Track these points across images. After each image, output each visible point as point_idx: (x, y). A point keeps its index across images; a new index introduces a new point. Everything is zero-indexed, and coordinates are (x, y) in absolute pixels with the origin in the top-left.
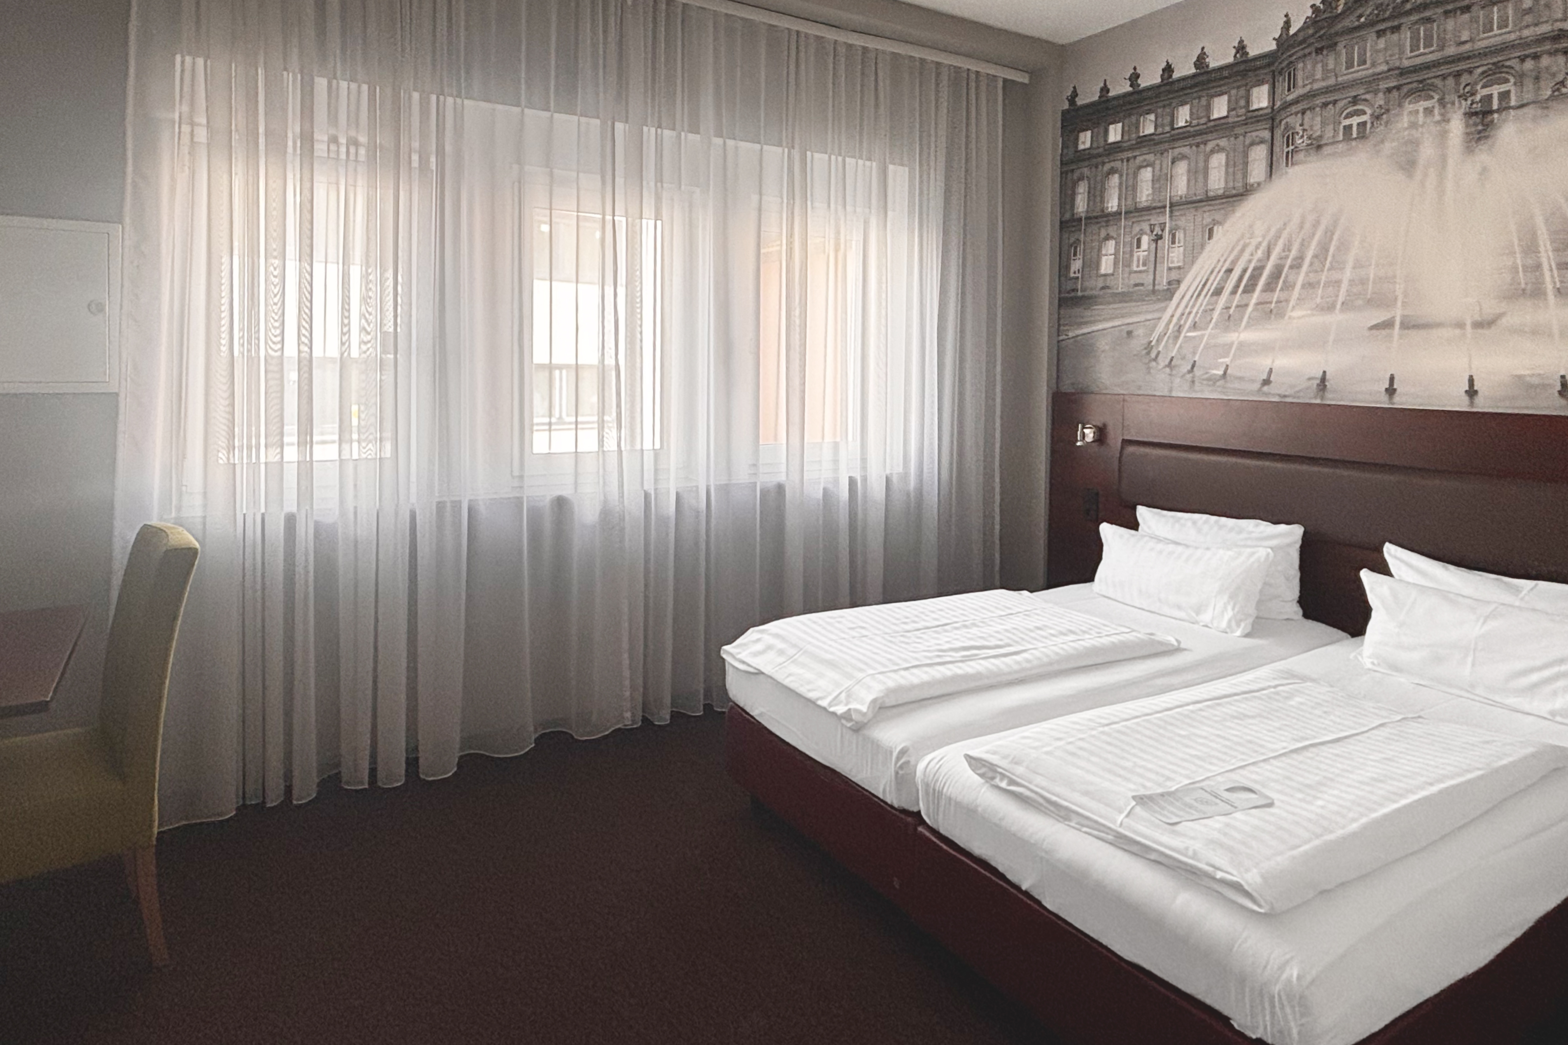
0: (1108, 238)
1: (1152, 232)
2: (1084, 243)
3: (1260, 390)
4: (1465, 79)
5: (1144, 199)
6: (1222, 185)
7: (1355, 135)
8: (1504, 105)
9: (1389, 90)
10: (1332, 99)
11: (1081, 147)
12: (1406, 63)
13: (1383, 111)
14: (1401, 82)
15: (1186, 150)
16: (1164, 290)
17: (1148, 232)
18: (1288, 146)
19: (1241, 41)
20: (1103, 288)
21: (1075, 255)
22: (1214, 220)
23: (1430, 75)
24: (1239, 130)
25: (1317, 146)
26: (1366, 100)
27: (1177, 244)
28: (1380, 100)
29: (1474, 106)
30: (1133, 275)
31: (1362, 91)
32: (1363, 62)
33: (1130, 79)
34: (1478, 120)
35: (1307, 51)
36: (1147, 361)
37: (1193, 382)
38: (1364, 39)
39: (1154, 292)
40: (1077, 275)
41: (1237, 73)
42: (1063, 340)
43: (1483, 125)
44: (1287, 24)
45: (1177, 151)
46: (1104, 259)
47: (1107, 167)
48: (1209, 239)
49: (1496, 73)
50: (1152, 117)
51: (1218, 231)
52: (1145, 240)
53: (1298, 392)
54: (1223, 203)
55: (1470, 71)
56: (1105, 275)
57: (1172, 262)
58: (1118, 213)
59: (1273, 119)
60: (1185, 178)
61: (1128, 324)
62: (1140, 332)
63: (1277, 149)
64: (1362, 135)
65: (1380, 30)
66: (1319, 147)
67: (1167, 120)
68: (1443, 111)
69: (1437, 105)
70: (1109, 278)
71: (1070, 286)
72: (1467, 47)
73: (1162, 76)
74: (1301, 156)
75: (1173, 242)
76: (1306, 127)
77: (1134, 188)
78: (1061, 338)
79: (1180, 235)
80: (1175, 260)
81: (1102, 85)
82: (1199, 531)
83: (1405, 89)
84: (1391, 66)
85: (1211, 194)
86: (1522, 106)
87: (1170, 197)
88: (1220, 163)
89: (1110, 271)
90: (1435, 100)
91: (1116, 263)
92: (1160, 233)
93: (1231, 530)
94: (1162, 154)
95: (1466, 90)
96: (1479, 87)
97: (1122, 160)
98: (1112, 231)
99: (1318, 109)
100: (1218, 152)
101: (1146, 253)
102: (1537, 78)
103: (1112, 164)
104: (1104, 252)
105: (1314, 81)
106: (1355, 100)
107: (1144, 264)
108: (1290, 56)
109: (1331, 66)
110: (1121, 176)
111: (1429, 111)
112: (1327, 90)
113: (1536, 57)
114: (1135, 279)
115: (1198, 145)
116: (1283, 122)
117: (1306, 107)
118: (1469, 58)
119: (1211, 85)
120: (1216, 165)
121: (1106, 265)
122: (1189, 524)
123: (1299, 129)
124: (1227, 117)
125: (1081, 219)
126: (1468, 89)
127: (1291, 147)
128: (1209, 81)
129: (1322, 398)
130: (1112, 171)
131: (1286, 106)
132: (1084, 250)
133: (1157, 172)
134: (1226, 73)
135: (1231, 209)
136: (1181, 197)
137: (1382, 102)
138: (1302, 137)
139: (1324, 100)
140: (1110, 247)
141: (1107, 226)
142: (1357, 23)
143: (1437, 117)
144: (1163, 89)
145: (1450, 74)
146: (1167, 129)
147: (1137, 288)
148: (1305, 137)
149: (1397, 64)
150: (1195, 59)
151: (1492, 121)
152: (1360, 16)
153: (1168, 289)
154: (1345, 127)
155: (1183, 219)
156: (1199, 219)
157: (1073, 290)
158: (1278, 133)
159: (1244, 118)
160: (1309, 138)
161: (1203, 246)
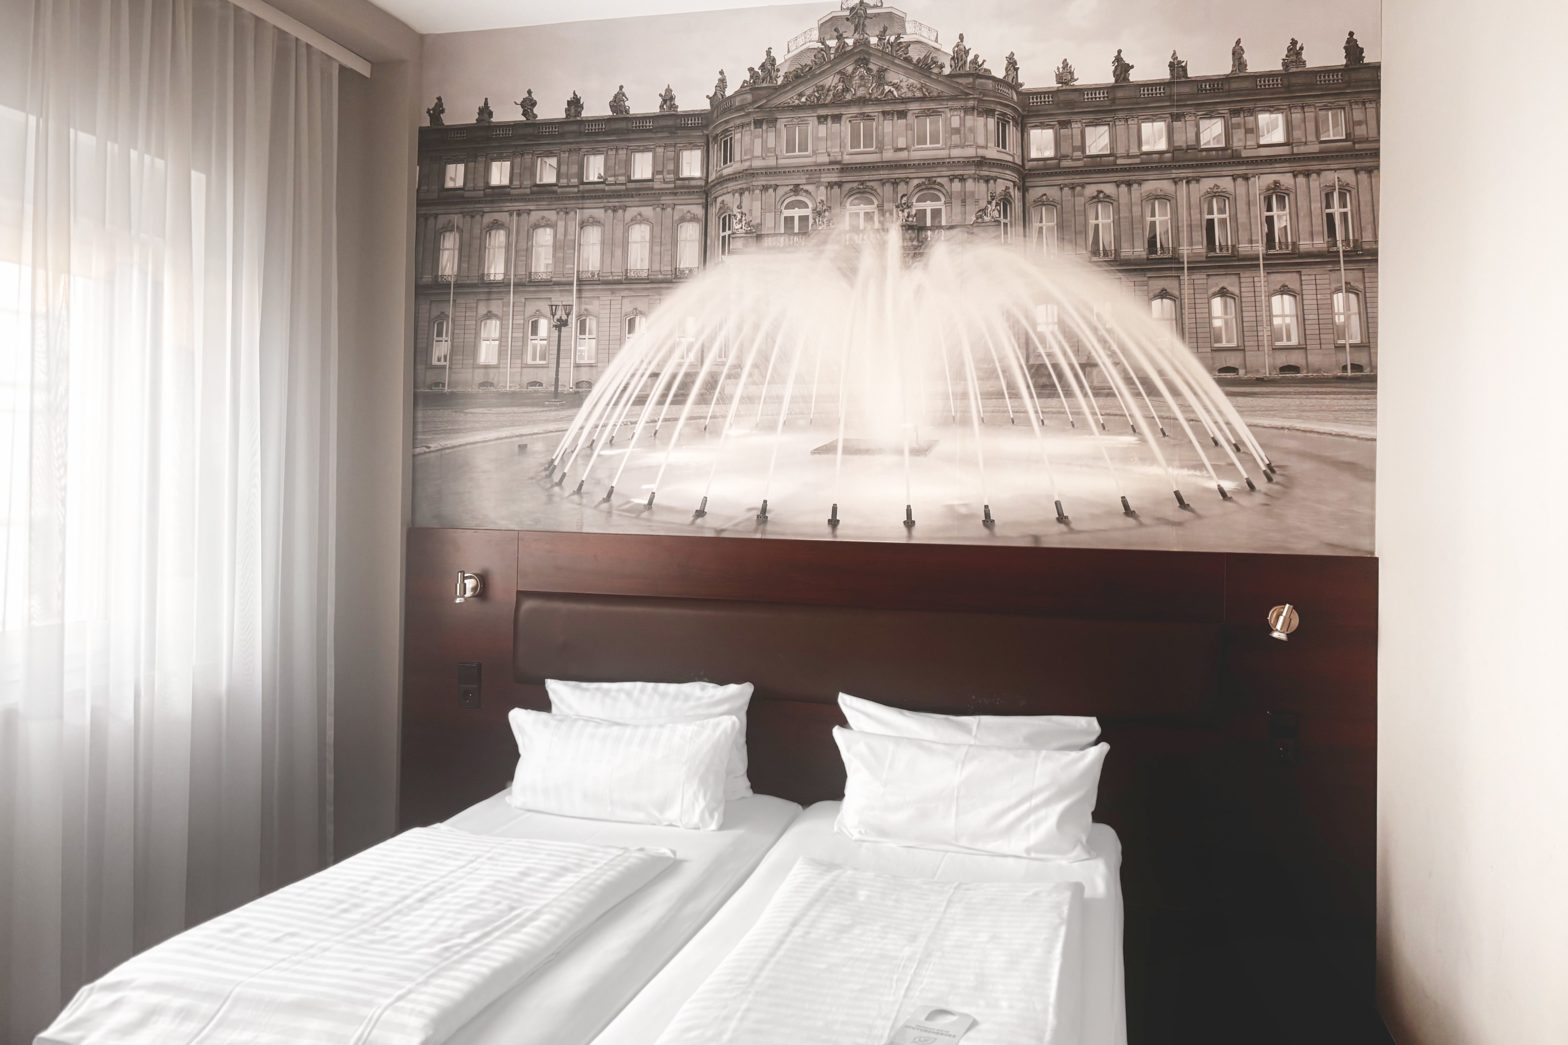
0: (489, 315)
1: (553, 315)
2: (453, 320)
3: (693, 523)
4: (902, 188)
5: (542, 269)
6: (646, 266)
7: (796, 230)
8: (936, 224)
9: (830, 185)
10: (773, 183)
11: (449, 184)
12: (847, 159)
13: (825, 207)
14: (844, 179)
15: (599, 213)
16: (570, 394)
17: (549, 314)
18: (724, 230)
19: (669, 90)
20: (483, 384)
21: (440, 334)
22: (636, 309)
23: (871, 178)
24: (667, 200)
25: (756, 234)
26: (807, 191)
27: (587, 336)
28: (821, 194)
29: (910, 219)
30: (525, 370)
31: (804, 181)
32: (803, 147)
33: (523, 105)
34: (914, 235)
35: (746, 120)
36: (549, 486)
37: (610, 513)
38: (803, 122)
39: (556, 394)
40: (442, 363)
41: (662, 129)
42: (420, 454)
43: (918, 241)
44: (722, 83)
45: (587, 213)
46: (484, 344)
47: (488, 219)
48: (629, 332)
49: (929, 188)
50: (553, 161)
51: (641, 324)
52: (544, 326)
53: (736, 525)
54: (647, 289)
55: (906, 181)
56: (486, 367)
57: (582, 357)
58: (504, 285)
59: (707, 194)
60: (597, 249)
61: (521, 435)
62: (538, 446)
63: (712, 231)
64: (804, 232)
65: (822, 116)
66: (759, 237)
67: (574, 169)
68: (882, 219)
69: (876, 211)
70: (492, 372)
71: (431, 377)
72: (903, 155)
73: (566, 110)
74: (737, 244)
75: (583, 331)
76: (744, 210)
77: (528, 251)
78: (418, 450)
79: (591, 323)
80: (586, 354)
81: (482, 104)
82: (637, 703)
83: (847, 187)
84: (832, 159)
85: (632, 275)
86: (951, 227)
87: (578, 272)
88: (643, 237)
89: (494, 362)
90: (875, 205)
91: (501, 353)
92: (564, 317)
93: (676, 698)
94: (567, 213)
95: (903, 202)
96: (914, 200)
97: (511, 213)
98: (496, 306)
99: (757, 192)
100: (640, 223)
101: (545, 342)
102: (964, 201)
103: (496, 216)
104: (483, 335)
105: (753, 158)
106: (796, 189)
107: (543, 357)
108: (726, 122)
109: (771, 143)
110: (508, 236)
111: (868, 216)
112: (768, 172)
113: (962, 179)
114: (530, 375)
115: (615, 210)
116: (719, 200)
117: (744, 186)
118: (905, 167)
119: (633, 136)
120: (639, 239)
121: (487, 352)
122: (623, 696)
123: (736, 211)
124: (651, 180)
125: (448, 285)
126: (904, 200)
127: (727, 233)
128: (628, 131)
129: (763, 532)
130: (496, 225)
131: (722, 180)
132: (453, 330)
133: (560, 236)
134: (649, 125)
135: (657, 297)
136: (593, 274)
137: (824, 198)
138: (741, 221)
139: (764, 183)
140: (492, 328)
141: (488, 300)
142: (797, 102)
143: (877, 225)
144: (567, 128)
145: (888, 180)
146: (574, 181)
147: (531, 388)
148: (744, 223)
149: (839, 158)
150: (611, 99)
151: (926, 238)
152: (801, 95)
153: (577, 393)
154: (786, 218)
155: (596, 302)
156: (616, 306)
157: (437, 384)
158: (713, 210)
159: (672, 186)
160: (748, 224)
161: (621, 341)
